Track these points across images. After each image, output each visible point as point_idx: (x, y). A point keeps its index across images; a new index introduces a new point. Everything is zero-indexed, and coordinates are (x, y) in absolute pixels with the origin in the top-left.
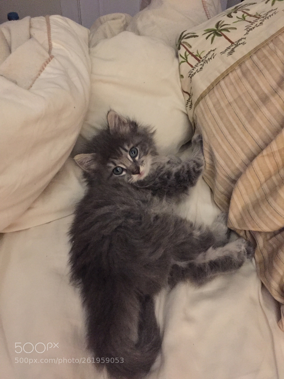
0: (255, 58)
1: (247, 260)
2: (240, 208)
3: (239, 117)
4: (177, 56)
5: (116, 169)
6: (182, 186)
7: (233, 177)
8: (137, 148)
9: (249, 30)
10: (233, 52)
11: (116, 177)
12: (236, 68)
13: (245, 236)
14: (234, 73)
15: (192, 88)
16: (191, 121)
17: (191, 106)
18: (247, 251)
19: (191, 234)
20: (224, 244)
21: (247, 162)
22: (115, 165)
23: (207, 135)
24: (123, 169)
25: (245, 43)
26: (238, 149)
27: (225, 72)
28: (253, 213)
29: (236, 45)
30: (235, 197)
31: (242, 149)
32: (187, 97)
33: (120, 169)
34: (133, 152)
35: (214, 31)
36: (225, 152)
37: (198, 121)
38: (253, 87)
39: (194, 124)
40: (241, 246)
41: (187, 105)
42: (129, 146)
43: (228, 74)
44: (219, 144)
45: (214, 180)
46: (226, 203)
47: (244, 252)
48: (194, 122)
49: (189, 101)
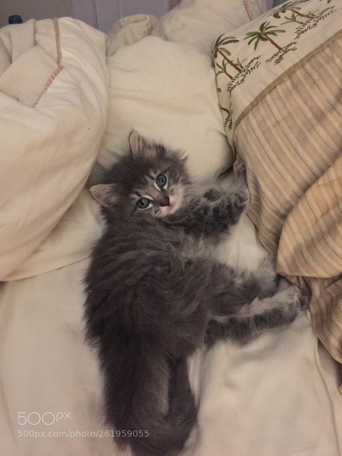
0: (308, 66)
1: (300, 313)
2: (291, 249)
3: (289, 139)
4: (213, 66)
5: (140, 201)
6: (221, 224)
7: (283, 212)
8: (165, 175)
9: (300, 32)
10: (280, 60)
11: (141, 210)
12: (286, 79)
13: (297, 283)
14: (283, 86)
15: (232, 104)
16: (231, 144)
17: (230, 126)
18: (301, 302)
19: (232, 283)
20: (272, 293)
21: (300, 193)
22: (139, 195)
23: (250, 161)
24: (149, 201)
25: (296, 49)
26: (288, 177)
27: (271, 84)
28: (307, 255)
29: (285, 51)
30: (285, 236)
31: (293, 178)
32: (226, 115)
33: (145, 201)
34: (161, 180)
35: (258, 35)
36: (273, 182)
37: (240, 144)
38: (305, 102)
39: (235, 148)
40: (293, 295)
41: (225, 125)
42: (155, 172)
43: (275, 87)
44: (265, 171)
45: (260, 216)
46: (274, 243)
47: (297, 303)
48: (235, 146)
49: (228, 119)
